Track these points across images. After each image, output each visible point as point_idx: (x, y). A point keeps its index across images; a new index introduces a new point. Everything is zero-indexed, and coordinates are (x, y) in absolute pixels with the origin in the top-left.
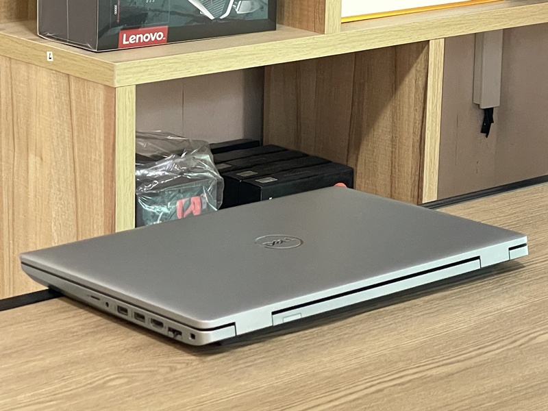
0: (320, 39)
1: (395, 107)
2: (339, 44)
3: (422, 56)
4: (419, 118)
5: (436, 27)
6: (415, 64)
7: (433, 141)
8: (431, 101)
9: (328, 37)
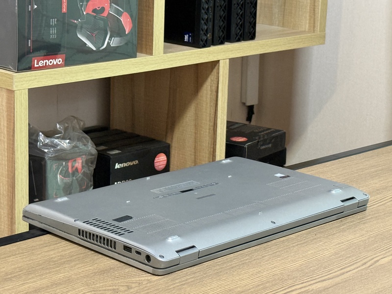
0: (151, 59)
1: (197, 104)
2: (163, 62)
3: (215, 71)
4: (213, 111)
5: (224, 51)
6: (210, 76)
7: (222, 126)
8: (221, 99)
9: (155, 57)
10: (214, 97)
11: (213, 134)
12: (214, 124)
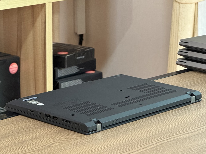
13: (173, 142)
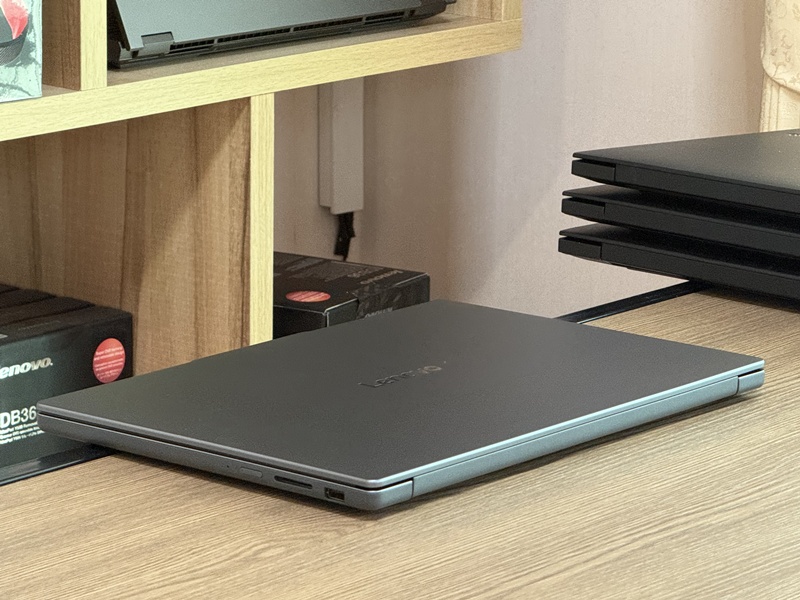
0: (75, 100)
1: (198, 210)
2: (106, 106)
5: (260, 75)
9: (86, 95)
10: (240, 191)
11: (240, 284)
12: (243, 258)
13: (687, 539)
